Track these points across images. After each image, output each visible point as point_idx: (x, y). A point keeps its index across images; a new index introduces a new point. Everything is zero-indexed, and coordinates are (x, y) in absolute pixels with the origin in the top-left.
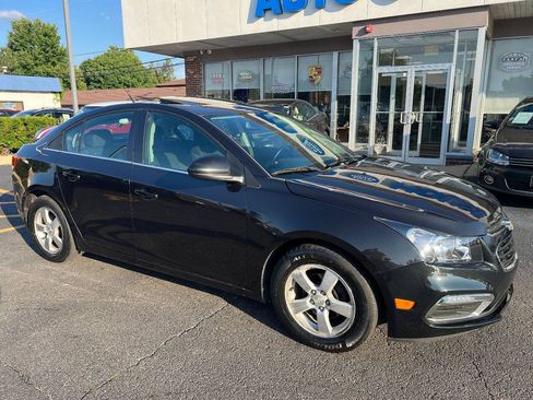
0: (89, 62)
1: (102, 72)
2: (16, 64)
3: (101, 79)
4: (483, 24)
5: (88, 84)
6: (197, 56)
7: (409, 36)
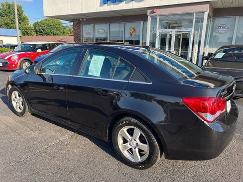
0: (37, 23)
1: (43, 27)
2: (3, 23)
3: (42, 31)
4: (206, 10)
5: (37, 33)
6: (79, 21)
7: (174, 15)
